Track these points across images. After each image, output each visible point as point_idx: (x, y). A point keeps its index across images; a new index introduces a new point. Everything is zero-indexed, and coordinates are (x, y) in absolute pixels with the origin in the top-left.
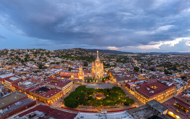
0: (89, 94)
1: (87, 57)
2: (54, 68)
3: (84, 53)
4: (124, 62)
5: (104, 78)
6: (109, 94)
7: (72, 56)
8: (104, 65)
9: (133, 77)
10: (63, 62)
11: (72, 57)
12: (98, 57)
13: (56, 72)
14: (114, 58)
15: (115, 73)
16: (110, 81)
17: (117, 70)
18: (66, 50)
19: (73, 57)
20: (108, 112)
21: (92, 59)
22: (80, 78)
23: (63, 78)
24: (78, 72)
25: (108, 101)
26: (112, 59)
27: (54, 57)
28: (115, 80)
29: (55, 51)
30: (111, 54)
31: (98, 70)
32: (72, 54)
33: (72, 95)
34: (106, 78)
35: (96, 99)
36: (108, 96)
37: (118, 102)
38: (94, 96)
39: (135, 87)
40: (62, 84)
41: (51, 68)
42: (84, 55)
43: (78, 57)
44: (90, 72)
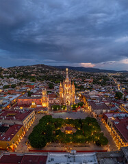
0: (56, 126)
1: (53, 77)
2: (9, 94)
3: (48, 71)
4: (103, 84)
5: (75, 105)
6: (81, 127)
7: (32, 75)
8: (76, 86)
9: (113, 106)
10: (20, 84)
11: (31, 77)
12: (67, 77)
13: (11, 99)
14: (89, 78)
15: (90, 98)
16: (83, 110)
17: (93, 94)
18: (23, 67)
19: (34, 77)
20: (77, 152)
21: (60, 79)
22: (44, 105)
23: (21, 108)
24: (40, 97)
25: (79, 137)
26: (87, 80)
27: (8, 77)
28: (89, 108)
29: (9, 68)
30: (85, 73)
31: (68, 93)
32: (32, 73)
33: (36, 129)
34: (79, 105)
35: (65, 133)
36: (79, 129)
37: (90, 139)
38: (63, 128)
39: (113, 121)
40: (22, 116)
41: (5, 95)
42: (48, 74)
43: (40, 76)
44: (56, 97)
